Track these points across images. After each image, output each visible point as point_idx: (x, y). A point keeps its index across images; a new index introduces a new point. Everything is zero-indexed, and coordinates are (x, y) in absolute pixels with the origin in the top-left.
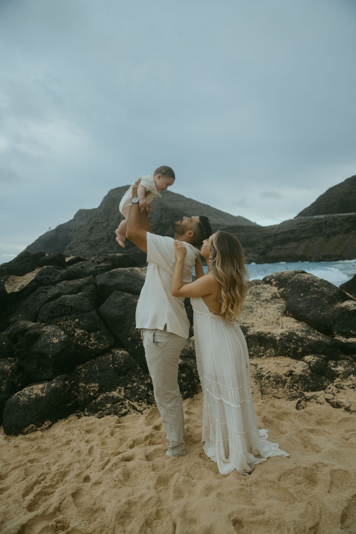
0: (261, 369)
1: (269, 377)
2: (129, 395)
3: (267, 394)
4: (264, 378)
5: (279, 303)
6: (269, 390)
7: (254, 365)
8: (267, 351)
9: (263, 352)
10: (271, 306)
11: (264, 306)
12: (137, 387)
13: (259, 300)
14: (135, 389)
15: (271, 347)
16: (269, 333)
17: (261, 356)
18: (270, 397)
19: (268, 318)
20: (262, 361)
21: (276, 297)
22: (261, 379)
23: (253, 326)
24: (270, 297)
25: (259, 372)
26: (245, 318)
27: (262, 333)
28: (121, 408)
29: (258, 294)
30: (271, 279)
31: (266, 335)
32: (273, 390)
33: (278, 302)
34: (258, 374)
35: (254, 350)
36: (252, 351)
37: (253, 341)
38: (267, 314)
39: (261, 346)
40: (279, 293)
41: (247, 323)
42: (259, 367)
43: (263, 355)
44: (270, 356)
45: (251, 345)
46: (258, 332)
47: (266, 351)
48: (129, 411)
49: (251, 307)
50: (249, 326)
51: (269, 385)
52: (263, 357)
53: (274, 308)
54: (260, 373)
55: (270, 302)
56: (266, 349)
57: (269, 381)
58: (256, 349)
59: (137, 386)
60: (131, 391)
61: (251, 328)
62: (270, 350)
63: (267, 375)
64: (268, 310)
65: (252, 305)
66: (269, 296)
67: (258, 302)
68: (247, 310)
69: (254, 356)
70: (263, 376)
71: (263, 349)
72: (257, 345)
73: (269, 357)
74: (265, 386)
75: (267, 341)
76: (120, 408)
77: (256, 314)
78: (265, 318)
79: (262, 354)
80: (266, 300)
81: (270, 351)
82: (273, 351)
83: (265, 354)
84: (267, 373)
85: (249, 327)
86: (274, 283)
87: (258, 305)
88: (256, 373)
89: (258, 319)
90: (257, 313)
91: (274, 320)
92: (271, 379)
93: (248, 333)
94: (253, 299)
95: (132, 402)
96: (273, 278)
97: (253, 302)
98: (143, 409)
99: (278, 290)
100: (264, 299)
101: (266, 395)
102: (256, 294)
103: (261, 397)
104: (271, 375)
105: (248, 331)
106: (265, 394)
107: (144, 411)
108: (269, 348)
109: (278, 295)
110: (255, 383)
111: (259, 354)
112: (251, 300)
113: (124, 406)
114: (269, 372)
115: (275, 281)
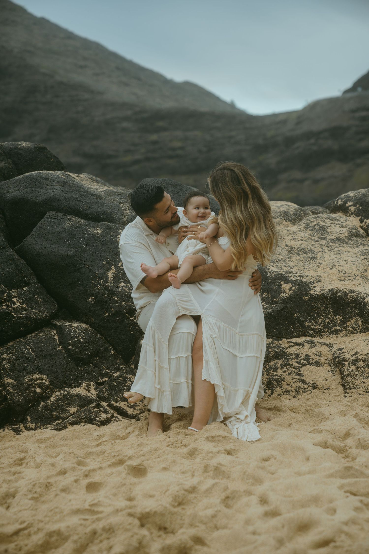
0: (340, 350)
1: (355, 362)
2: (106, 394)
3: (355, 389)
4: (346, 364)
5: (364, 245)
6: (357, 382)
7: (327, 345)
8: (348, 323)
9: (340, 325)
10: (349, 249)
11: (336, 249)
12: (121, 379)
13: (324, 239)
14: (118, 383)
15: (355, 316)
16: (352, 291)
17: (337, 332)
18: (361, 392)
19: (346, 268)
20: (340, 339)
21: (357, 235)
22: (342, 364)
23: (319, 281)
24: (347, 234)
25: (335, 355)
26: (302, 268)
27: (339, 291)
28: (98, 412)
29: (323, 229)
30: (345, 203)
31: (346, 294)
32: (364, 381)
33: (361, 244)
34: (334, 358)
35: (324, 321)
36: (319, 324)
37: (322, 305)
38: (343, 263)
39: (336, 314)
40: (362, 228)
41: (307, 276)
42: (336, 347)
43: (341, 331)
44: (354, 331)
45: (317, 314)
46: (331, 290)
47: (346, 323)
48: (112, 416)
49: (311, 251)
50: (312, 280)
51: (357, 373)
52: (341, 334)
53: (354, 253)
54: (338, 357)
55: (346, 243)
56: (346, 320)
57: (358, 368)
58: (327, 321)
59: (121, 376)
60: (109, 386)
61: (315, 284)
62: (353, 321)
63: (353, 358)
64: (345, 256)
65: (313, 248)
66: (345, 232)
67: (324, 242)
68: (305, 255)
69: (324, 332)
70: (344, 360)
71: (341, 320)
72: (329, 313)
73: (352, 332)
74: (350, 375)
75: (347, 304)
76: (95, 411)
77: (321, 261)
78: (340, 268)
79: (338, 328)
80: (339, 239)
81: (354, 323)
82: (360, 323)
83: (345, 327)
84: (353, 356)
85: (312, 283)
86: (353, 209)
87: (324, 247)
88: (331, 357)
89: (328, 270)
90: (325, 261)
91: (358, 273)
92: (361, 363)
93: (312, 292)
94: (313, 238)
95: (117, 402)
96: (350, 201)
97: (313, 243)
98: (138, 412)
99: (361, 221)
100: (334, 237)
101: (353, 390)
102: (318, 228)
103: (344, 395)
104: (360, 357)
105: (311, 289)
106: (350, 389)
107: (142, 415)
108: (352, 318)
109: (362, 231)
110: (331, 374)
111: (334, 328)
112: (310, 239)
113: (102, 409)
114: (356, 353)
115: (354, 205)
